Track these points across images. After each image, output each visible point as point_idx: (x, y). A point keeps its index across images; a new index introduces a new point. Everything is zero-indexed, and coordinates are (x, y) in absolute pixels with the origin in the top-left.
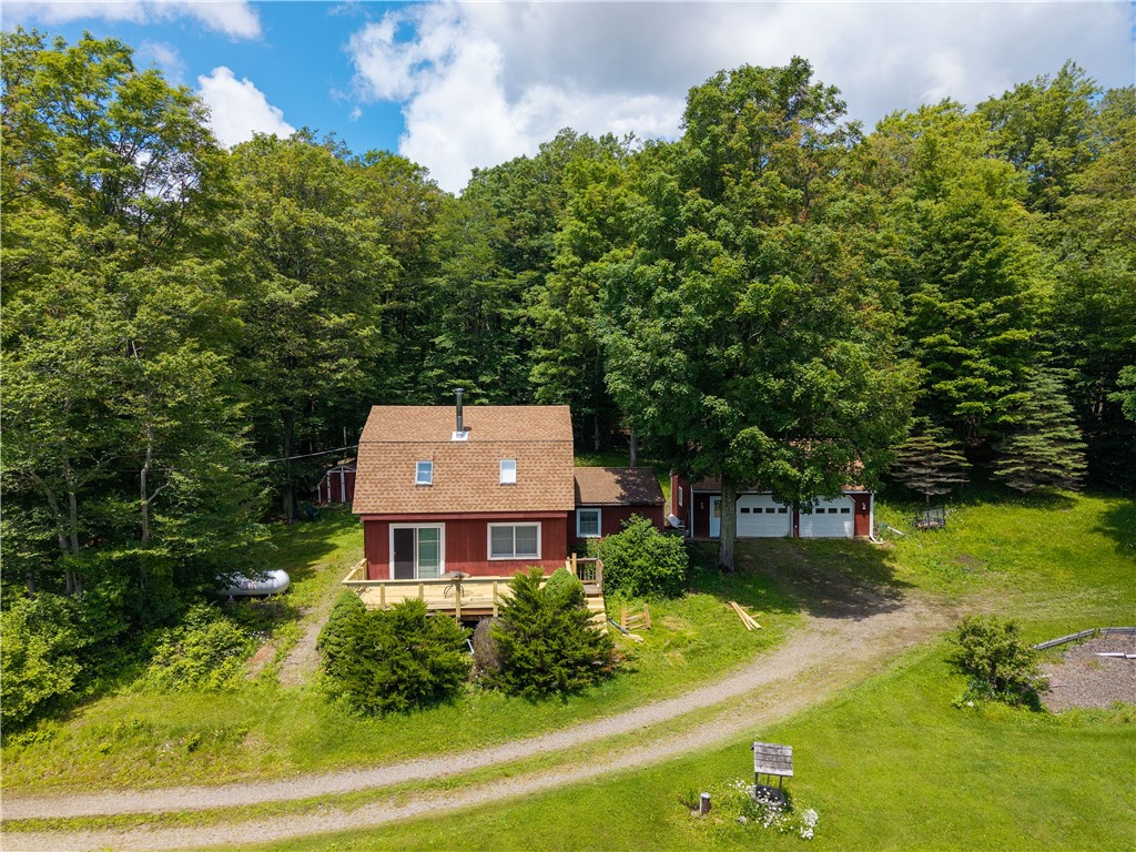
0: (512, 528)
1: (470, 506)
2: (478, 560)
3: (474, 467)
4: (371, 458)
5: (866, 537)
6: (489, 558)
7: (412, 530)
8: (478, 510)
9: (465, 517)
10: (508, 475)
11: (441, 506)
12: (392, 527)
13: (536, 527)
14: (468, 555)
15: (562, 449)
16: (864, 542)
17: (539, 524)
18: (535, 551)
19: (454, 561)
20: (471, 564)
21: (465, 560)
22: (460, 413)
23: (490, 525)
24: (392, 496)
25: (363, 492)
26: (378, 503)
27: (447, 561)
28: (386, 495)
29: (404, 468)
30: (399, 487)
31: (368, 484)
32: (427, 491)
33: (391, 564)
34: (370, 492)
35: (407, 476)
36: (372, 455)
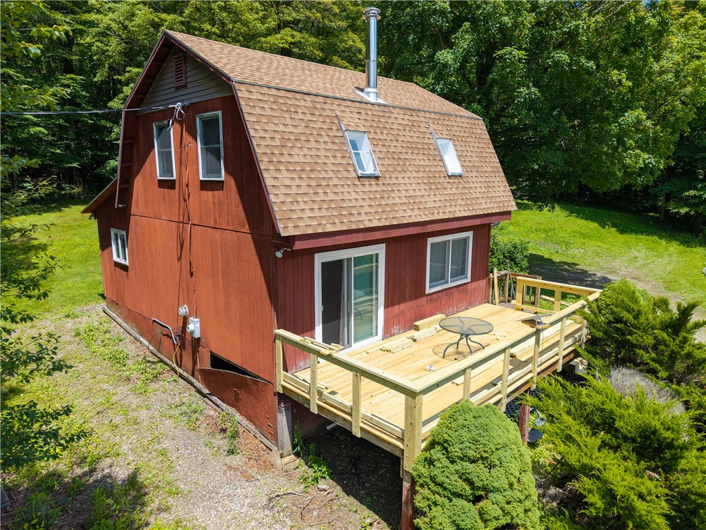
0: (447, 243)
2: (415, 297)
3: (412, 148)
4: (269, 118)
6: (427, 291)
7: (340, 262)
8: (442, 216)
10: (452, 163)
12: (320, 259)
13: (467, 241)
14: (408, 292)
15: (478, 130)
17: (472, 235)
18: (465, 272)
20: (409, 304)
21: (404, 301)
23: (430, 241)
24: (332, 197)
25: (284, 190)
26: (317, 213)
27: (387, 306)
28: (322, 197)
29: (330, 146)
30: (336, 181)
31: (285, 173)
32: (375, 188)
33: (319, 330)
34: (294, 190)
35: (339, 161)
36: (268, 112)
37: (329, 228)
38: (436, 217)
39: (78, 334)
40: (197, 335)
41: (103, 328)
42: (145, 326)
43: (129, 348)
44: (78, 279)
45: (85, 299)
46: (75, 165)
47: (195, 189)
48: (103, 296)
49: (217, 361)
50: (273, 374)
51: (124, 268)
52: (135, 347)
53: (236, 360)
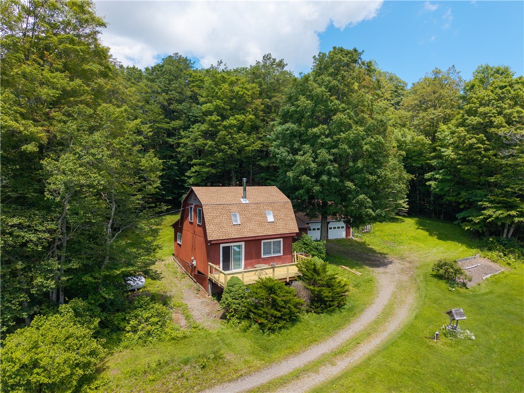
0: (271, 242)
1: (258, 233)
2: (258, 258)
3: (255, 215)
4: (210, 212)
5: (350, 237)
6: (262, 257)
7: (229, 246)
8: (262, 235)
9: (257, 238)
10: (270, 218)
11: (246, 234)
12: (222, 246)
13: (280, 241)
14: (254, 256)
15: (288, 206)
16: (349, 239)
17: (282, 240)
18: (280, 252)
19: (248, 260)
20: (254, 260)
21: (253, 259)
22: (245, 190)
23: (263, 241)
24: (224, 230)
25: (210, 229)
26: (219, 235)
27: (245, 260)
28: (221, 230)
29: (226, 217)
30: (226, 226)
31: (212, 225)
32: (239, 227)
33: (221, 264)
34: (213, 229)
35: (228, 221)
36: (210, 211)
37: (222, 238)
38: (259, 235)
39: (165, 265)
40: (195, 265)
41: (172, 264)
42: (184, 264)
43: (179, 270)
44: (167, 248)
45: (169, 255)
46: (170, 198)
47: (196, 226)
48: (174, 255)
49: (199, 272)
50: (208, 274)
51: (180, 245)
52: (180, 269)
53: (202, 272)
